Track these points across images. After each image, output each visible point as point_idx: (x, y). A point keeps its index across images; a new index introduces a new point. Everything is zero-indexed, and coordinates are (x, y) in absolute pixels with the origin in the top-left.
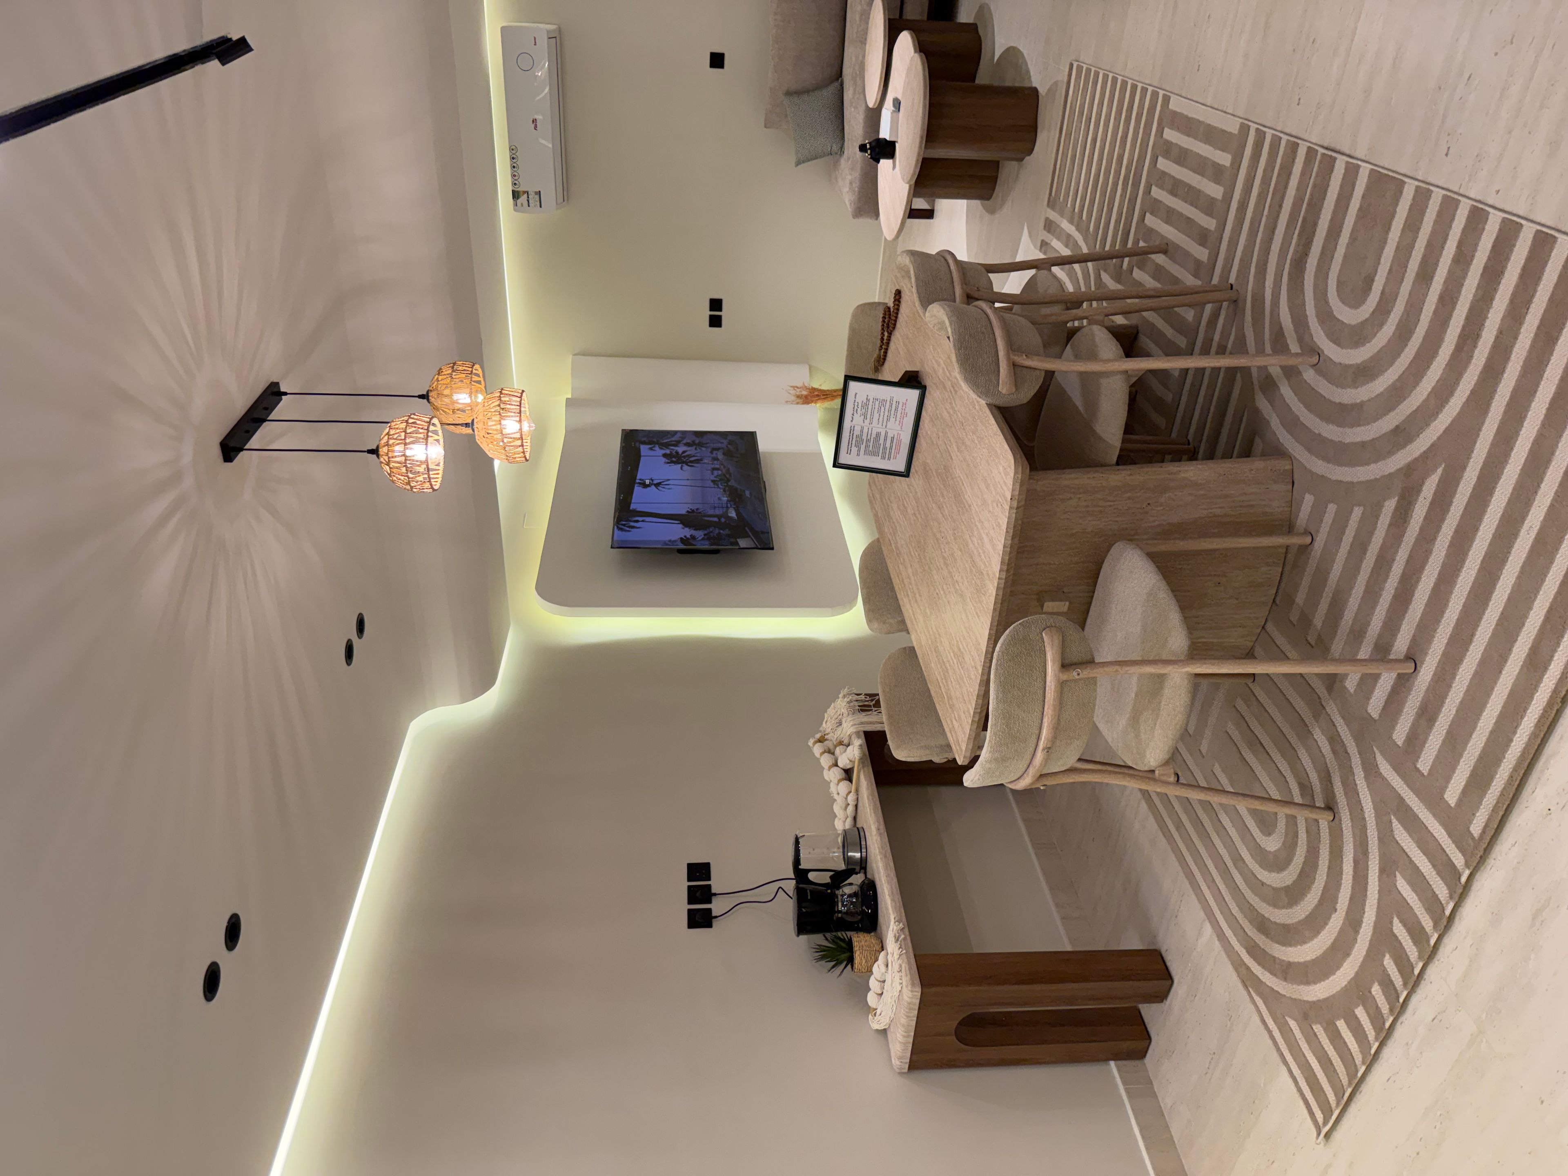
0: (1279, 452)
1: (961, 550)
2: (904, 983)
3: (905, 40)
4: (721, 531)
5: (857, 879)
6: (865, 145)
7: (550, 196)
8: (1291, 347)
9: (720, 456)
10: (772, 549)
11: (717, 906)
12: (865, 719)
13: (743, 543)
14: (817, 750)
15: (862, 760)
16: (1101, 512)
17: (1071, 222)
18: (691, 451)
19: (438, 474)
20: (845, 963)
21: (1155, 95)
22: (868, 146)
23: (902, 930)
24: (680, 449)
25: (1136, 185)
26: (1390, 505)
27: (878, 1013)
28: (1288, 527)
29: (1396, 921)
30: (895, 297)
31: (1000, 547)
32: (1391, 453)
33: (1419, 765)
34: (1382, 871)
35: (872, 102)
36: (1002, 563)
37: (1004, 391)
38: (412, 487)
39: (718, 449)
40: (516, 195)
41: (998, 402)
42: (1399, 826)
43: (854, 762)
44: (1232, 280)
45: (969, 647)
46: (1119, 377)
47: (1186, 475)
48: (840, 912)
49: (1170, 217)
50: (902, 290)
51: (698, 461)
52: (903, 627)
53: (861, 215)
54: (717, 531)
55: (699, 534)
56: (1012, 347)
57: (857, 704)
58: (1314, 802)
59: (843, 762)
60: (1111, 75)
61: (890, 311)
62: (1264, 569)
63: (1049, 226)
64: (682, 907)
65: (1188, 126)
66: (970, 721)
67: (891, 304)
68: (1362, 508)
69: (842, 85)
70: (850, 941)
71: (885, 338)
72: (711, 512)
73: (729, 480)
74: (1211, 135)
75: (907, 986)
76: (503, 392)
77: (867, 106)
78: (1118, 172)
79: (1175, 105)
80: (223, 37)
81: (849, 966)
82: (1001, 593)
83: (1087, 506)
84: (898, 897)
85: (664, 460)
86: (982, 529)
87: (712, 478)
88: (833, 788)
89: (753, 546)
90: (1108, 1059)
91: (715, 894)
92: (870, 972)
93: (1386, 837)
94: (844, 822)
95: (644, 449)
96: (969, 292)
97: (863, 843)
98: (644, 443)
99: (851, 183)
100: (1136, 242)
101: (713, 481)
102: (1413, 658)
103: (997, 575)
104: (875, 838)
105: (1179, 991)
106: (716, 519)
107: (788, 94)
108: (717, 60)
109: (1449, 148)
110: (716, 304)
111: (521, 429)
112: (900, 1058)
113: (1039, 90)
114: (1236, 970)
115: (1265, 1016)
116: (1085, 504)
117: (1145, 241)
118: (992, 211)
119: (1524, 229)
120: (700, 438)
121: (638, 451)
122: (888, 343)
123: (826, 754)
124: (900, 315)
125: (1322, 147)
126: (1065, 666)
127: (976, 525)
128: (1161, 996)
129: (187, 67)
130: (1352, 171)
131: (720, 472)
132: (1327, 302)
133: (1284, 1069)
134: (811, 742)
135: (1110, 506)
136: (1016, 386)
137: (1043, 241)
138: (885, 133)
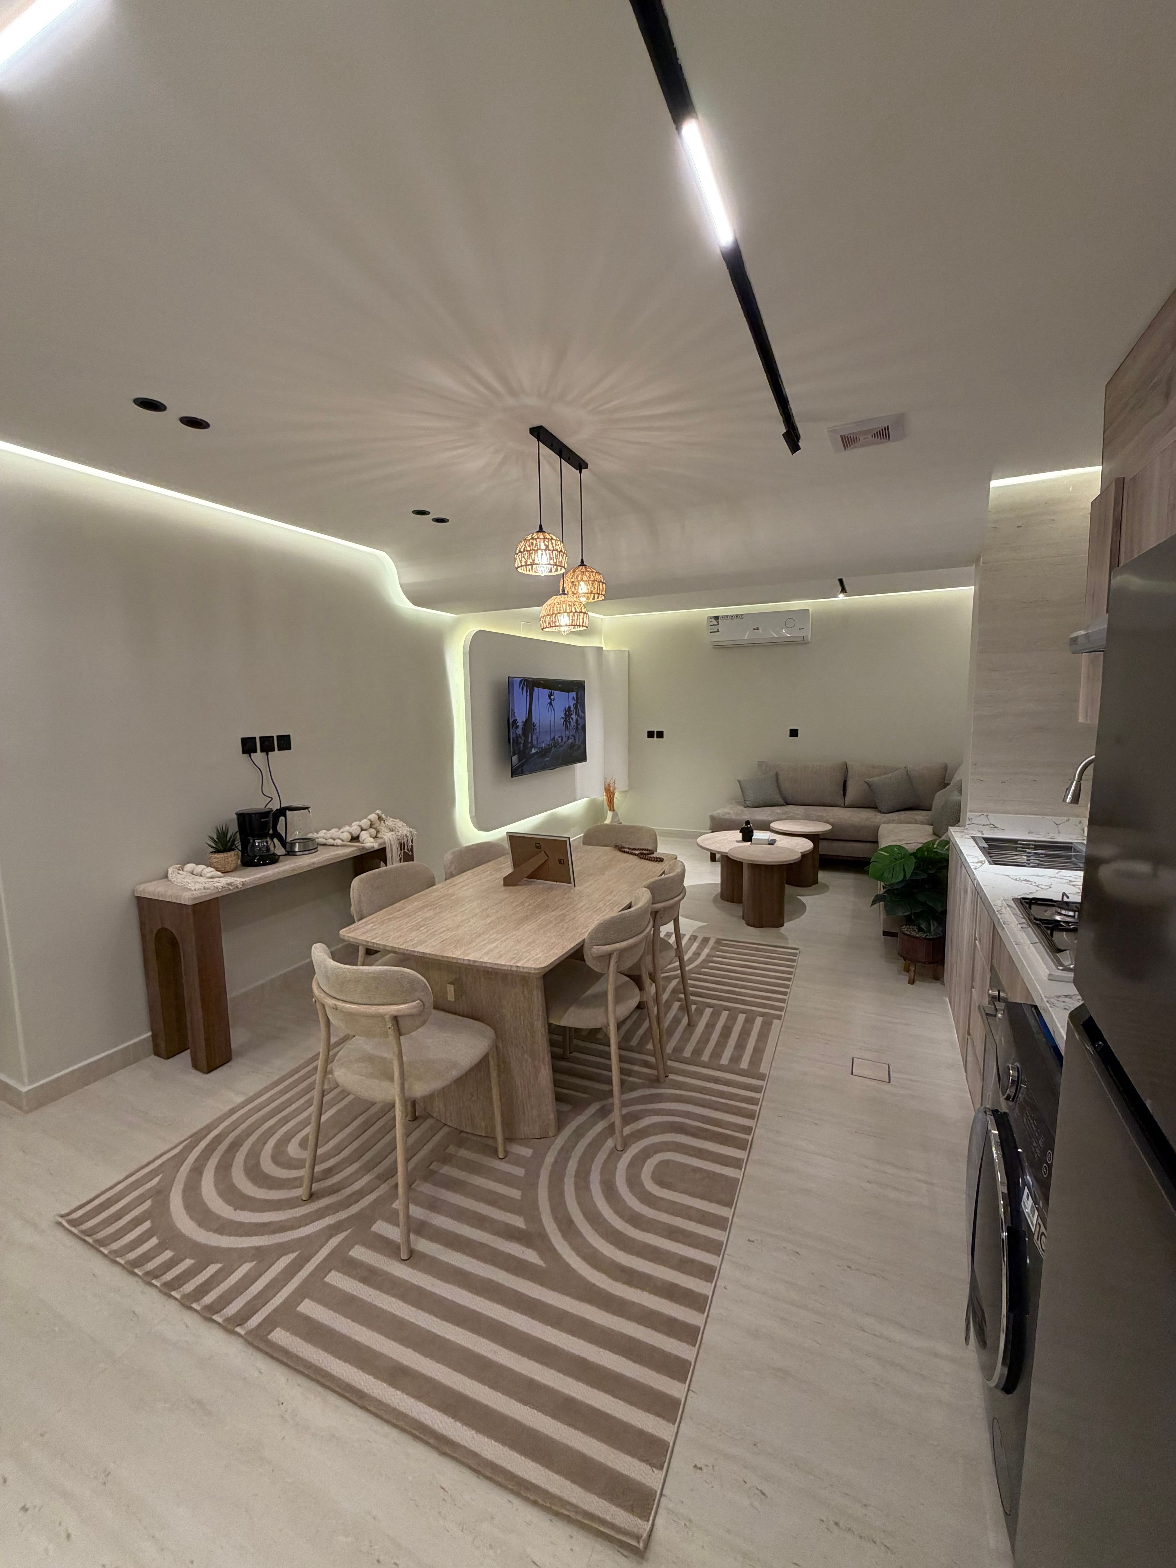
0: (560, 1125)
1: (490, 923)
2: (195, 892)
3: (807, 845)
4: (522, 745)
5: (279, 850)
6: (749, 824)
7: (716, 638)
8: (628, 1127)
9: (570, 741)
10: (512, 777)
11: (258, 756)
12: (394, 848)
13: (515, 758)
14: (373, 817)
15: (364, 848)
16: (516, 1017)
17: (708, 956)
18: (573, 723)
19: (529, 571)
20: (214, 845)
21: (781, 1009)
22: (749, 826)
23: (237, 887)
24: (574, 717)
25: (728, 1000)
26: (519, 1222)
27: (180, 872)
28: (510, 1139)
29: (219, 1266)
30: (659, 858)
31: (485, 959)
32: (556, 1219)
33: (333, 1273)
34: (258, 1249)
35: (774, 825)
36: (474, 961)
37: (593, 950)
38: (517, 554)
39: (575, 739)
40: (716, 618)
41: (586, 947)
42: (290, 1260)
43: (363, 843)
44: (672, 1076)
45: (422, 935)
46: (605, 1021)
47: (543, 1070)
48: (254, 841)
49: (710, 1026)
50: (663, 862)
51: (567, 727)
52: (450, 876)
53: (711, 820)
54: (522, 742)
55: (519, 731)
56: (622, 952)
57: (405, 840)
58: (316, 1182)
59: (364, 835)
60: (792, 976)
61: (651, 854)
62: (483, 1124)
63: (706, 940)
64: (257, 733)
65: (763, 1036)
66: (368, 940)
67: (654, 855)
68: (519, 1198)
69: (783, 805)
70: (231, 849)
71: (634, 851)
72: (534, 737)
73: (555, 746)
74: (758, 1052)
75: (192, 895)
76: (585, 615)
77: (771, 822)
78: (736, 986)
79: (776, 1022)
80: (800, 436)
81: (213, 850)
82: (454, 961)
83: (520, 1008)
84: (262, 882)
85: (567, 706)
86: (501, 942)
87: (556, 737)
88: (347, 828)
89: (513, 765)
90: (152, 1030)
91: (267, 754)
92: (209, 865)
93: (282, 1249)
94: (323, 838)
95: (573, 694)
96: (660, 912)
97: (307, 852)
98: (577, 694)
99: (729, 813)
100: (695, 1003)
101: (554, 737)
102: (412, 1257)
103: (466, 958)
104: (308, 861)
105: (198, 1079)
106: (530, 741)
107: (777, 775)
108: (794, 733)
109: (753, 1241)
110: (660, 735)
111: (562, 626)
112: (144, 890)
113: (783, 927)
114: (206, 1127)
115: (165, 1156)
116: (521, 1007)
117: (696, 1009)
118: (715, 900)
119: (701, 1315)
120: (581, 728)
121: (572, 691)
122: (631, 854)
123: (370, 823)
124: (648, 861)
125: (753, 1138)
126: (396, 1019)
127: (504, 936)
128: (196, 1066)
129: (781, 410)
130: (737, 1164)
131: (560, 741)
132: (656, 1153)
133: (121, 1178)
134: (378, 812)
135: (521, 1022)
136: (597, 957)
137: (697, 937)
138: (758, 835)
